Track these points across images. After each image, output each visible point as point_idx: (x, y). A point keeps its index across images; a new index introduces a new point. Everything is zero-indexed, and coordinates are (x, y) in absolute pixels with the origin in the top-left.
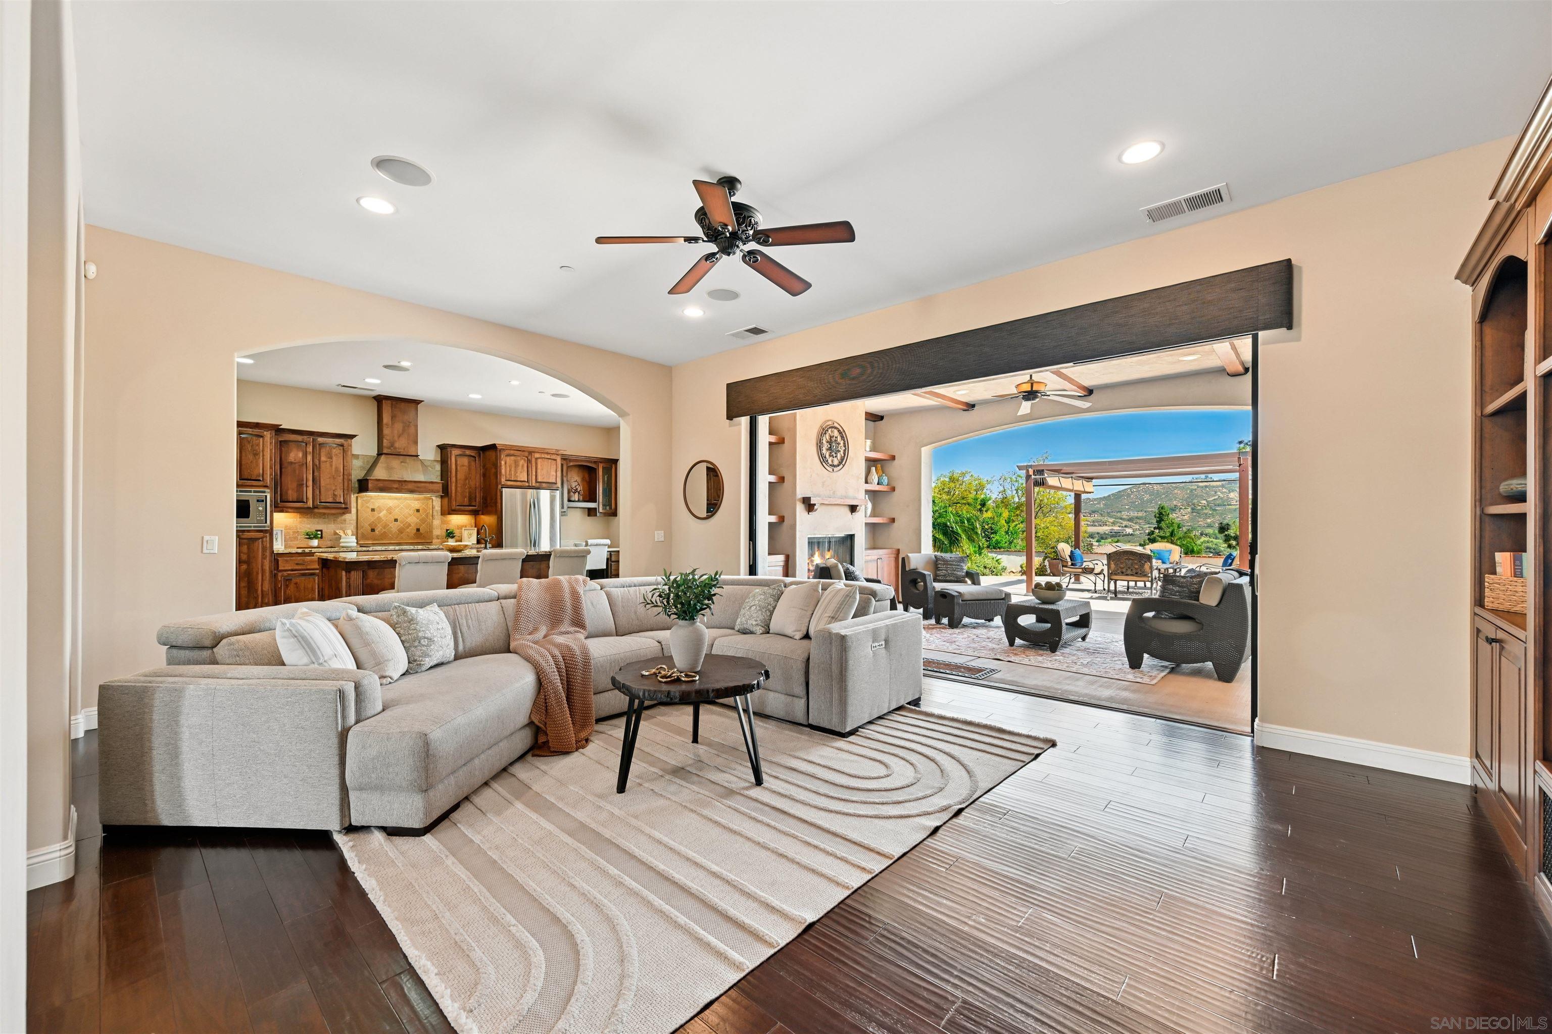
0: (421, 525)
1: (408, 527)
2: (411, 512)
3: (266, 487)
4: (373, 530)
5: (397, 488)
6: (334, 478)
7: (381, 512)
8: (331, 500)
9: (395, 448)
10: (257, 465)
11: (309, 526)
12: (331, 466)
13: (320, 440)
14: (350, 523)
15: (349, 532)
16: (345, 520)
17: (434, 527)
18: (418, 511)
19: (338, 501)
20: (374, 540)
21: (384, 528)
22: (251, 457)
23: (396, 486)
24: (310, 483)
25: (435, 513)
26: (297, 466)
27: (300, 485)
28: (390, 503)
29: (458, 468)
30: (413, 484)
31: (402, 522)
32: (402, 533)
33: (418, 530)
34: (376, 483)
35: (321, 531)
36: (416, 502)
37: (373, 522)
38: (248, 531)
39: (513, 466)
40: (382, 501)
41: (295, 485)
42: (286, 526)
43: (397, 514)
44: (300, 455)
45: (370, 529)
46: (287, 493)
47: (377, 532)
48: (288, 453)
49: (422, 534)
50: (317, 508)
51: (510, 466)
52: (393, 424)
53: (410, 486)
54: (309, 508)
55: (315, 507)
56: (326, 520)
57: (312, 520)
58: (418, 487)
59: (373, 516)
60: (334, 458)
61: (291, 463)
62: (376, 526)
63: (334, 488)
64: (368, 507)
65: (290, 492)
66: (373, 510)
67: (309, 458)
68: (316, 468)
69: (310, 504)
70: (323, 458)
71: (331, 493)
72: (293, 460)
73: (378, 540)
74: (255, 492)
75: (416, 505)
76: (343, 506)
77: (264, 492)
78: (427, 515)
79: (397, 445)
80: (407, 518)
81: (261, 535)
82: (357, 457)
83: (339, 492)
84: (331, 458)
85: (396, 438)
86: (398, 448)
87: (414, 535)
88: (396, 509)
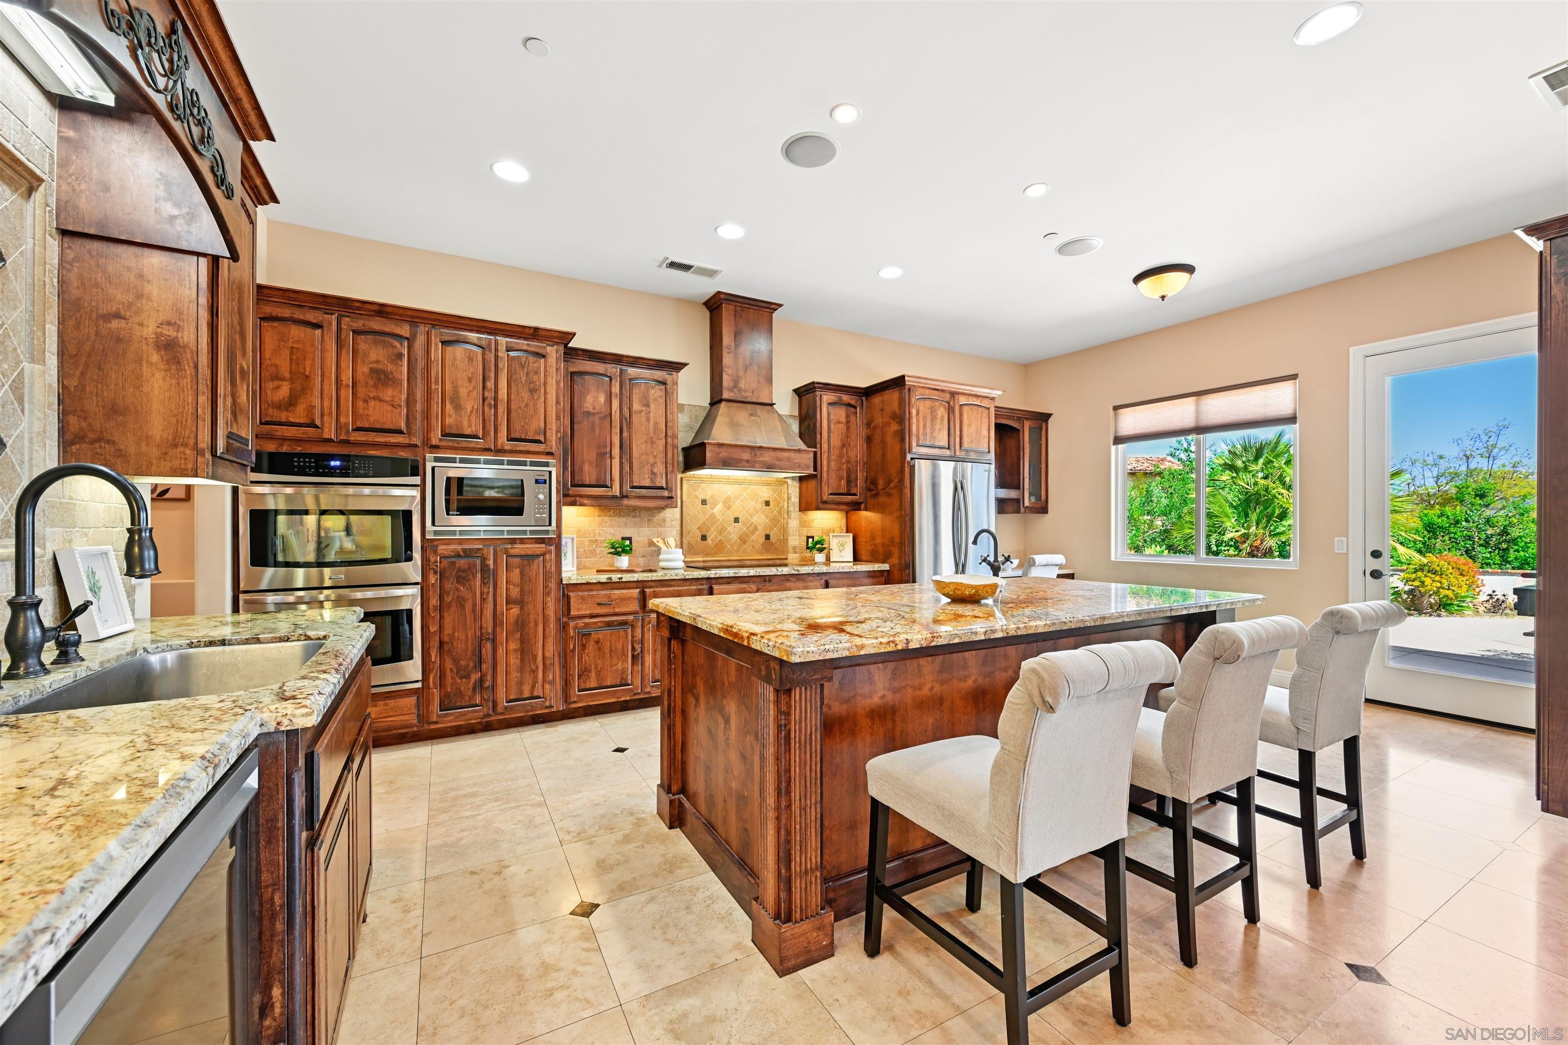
0: (771, 529)
1: (753, 533)
2: (760, 505)
3: (550, 454)
4: (704, 538)
5: (747, 461)
6: (653, 443)
7: (715, 505)
8: (647, 483)
9: (740, 390)
10: (536, 411)
11: (611, 530)
12: (648, 420)
13: (632, 371)
14: (672, 526)
15: (672, 541)
16: (664, 521)
17: (790, 531)
18: (767, 503)
19: (658, 484)
20: (707, 555)
21: (720, 534)
22: (525, 395)
23: (746, 456)
24: (616, 451)
25: (791, 509)
26: (596, 419)
27: (603, 455)
28: (729, 490)
29: (832, 426)
30: (772, 453)
31: (745, 524)
32: (745, 543)
33: (767, 537)
34: (717, 450)
35: (630, 539)
36: (765, 488)
37: (704, 523)
38: (522, 541)
39: (929, 417)
40: (717, 487)
41: (593, 455)
42: (579, 531)
43: (737, 510)
44: (602, 398)
45: (699, 535)
46: (581, 469)
47: (709, 539)
48: (583, 396)
49: (772, 544)
50: (627, 497)
51: (924, 418)
52: (737, 346)
53: (767, 457)
54: (614, 497)
55: (623, 496)
56: (637, 520)
57: (617, 519)
58: (779, 459)
59: (704, 513)
60: (652, 406)
61: (588, 414)
62: (708, 530)
63: (652, 461)
64: (697, 498)
65: (586, 467)
66: (704, 502)
67: (615, 404)
68: (626, 423)
69: (616, 491)
70: (636, 406)
71: (647, 469)
72: (591, 409)
73: (712, 555)
74: (533, 464)
75: (765, 493)
76: (666, 494)
77: (547, 464)
78: (780, 513)
79: (742, 384)
80: (751, 516)
81: (539, 548)
82: (681, 407)
83: (660, 469)
84: (648, 405)
85: (741, 373)
86: (745, 391)
87: (763, 545)
88: (736, 498)
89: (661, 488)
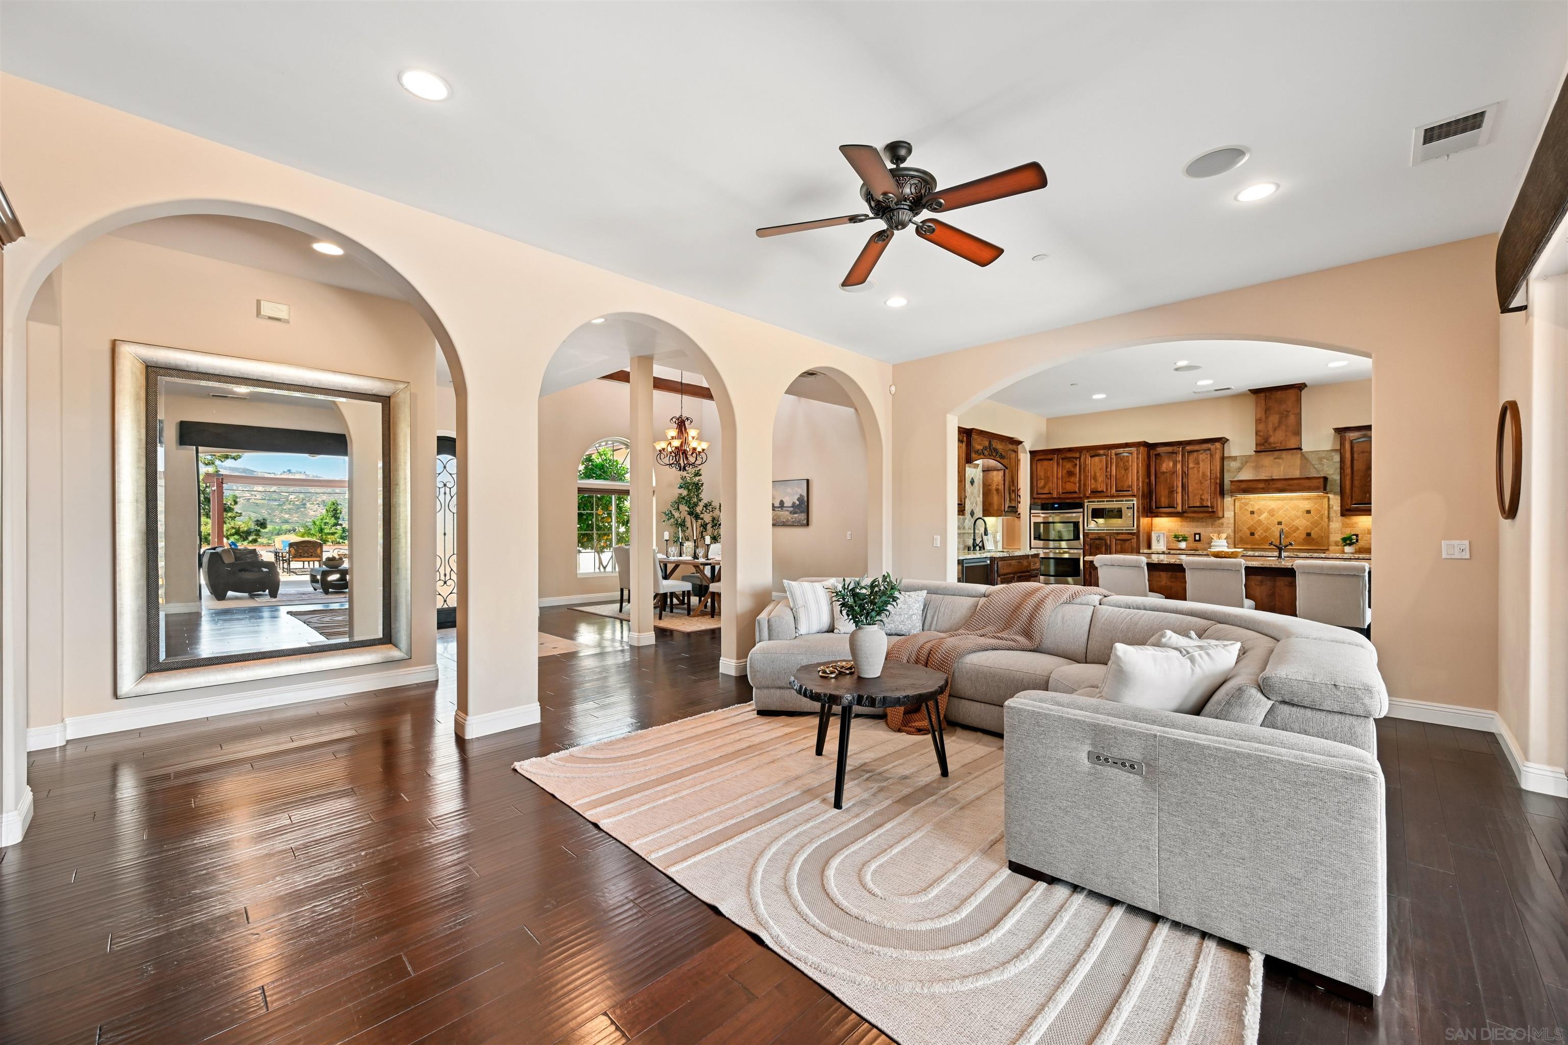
0: (1312, 529)
1: (1295, 531)
2: (1300, 514)
3: (1134, 496)
4: (1252, 534)
5: (1262, 488)
6: (1201, 483)
7: (1262, 515)
8: (1198, 504)
9: (1270, 444)
10: (1127, 478)
11: (1188, 529)
12: (1198, 471)
13: (1188, 448)
14: (1226, 528)
15: (1224, 536)
16: (1222, 524)
17: (1332, 530)
18: (1308, 512)
19: (1205, 505)
20: (1255, 544)
21: (1266, 532)
22: (1123, 472)
23: (1261, 485)
24: (1180, 489)
25: (1332, 514)
26: (1168, 475)
27: (1172, 492)
28: (1273, 505)
29: (1356, 456)
30: (1284, 482)
31: (1286, 525)
32: (1287, 538)
33: (1309, 534)
34: (1239, 484)
35: (1199, 534)
36: (1306, 502)
37: (1252, 525)
38: (1122, 534)
40: (1263, 503)
41: (1166, 492)
42: (1169, 530)
43: (1281, 516)
44: (1171, 464)
45: (1248, 532)
46: (1160, 500)
47: (1256, 536)
48: (1161, 464)
49: (1313, 539)
50: (1185, 512)
52: (1266, 418)
53: (1279, 485)
54: (1179, 513)
56: (1204, 524)
57: (1191, 523)
59: (1252, 519)
60: (1201, 464)
61: (1164, 473)
62: (1256, 529)
63: (1201, 493)
64: (1247, 510)
65: (1163, 499)
66: (1252, 513)
67: (1179, 466)
68: (1185, 475)
69: (1179, 509)
70: (1191, 465)
71: (1198, 497)
72: (1165, 470)
73: (1259, 545)
74: (1126, 501)
75: (1307, 505)
76: (1210, 510)
77: (1133, 501)
78: (1321, 517)
79: (1272, 440)
80: (1294, 520)
81: (1130, 537)
82: (1234, 458)
83: (1207, 496)
84: (1198, 464)
85: (1271, 433)
86: (1274, 443)
87: (1304, 540)
88: (1279, 509)
89: (1208, 507)
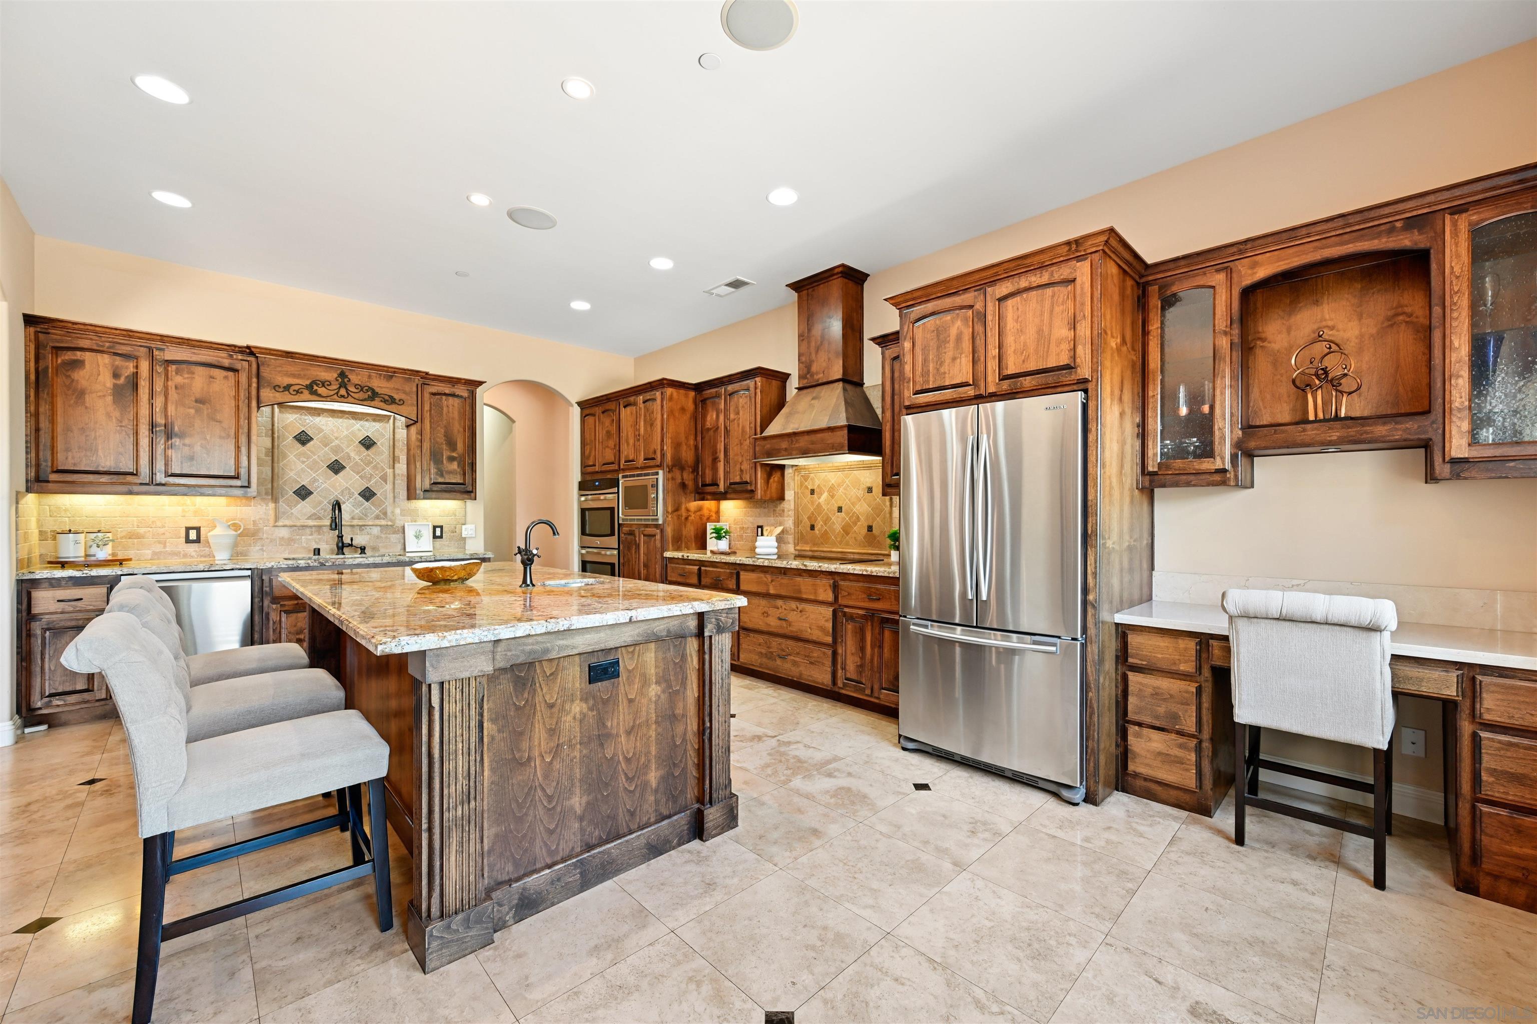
0: (874, 519)
1: (855, 524)
2: (861, 493)
3: (659, 466)
4: (812, 527)
6: (741, 444)
7: (822, 494)
8: (738, 479)
11: (751, 519)
12: (738, 425)
14: (789, 516)
16: (783, 511)
18: (870, 490)
20: (814, 544)
21: (825, 524)
24: (722, 456)
26: (712, 432)
27: (715, 459)
28: (834, 478)
31: (847, 513)
32: (847, 534)
33: (870, 528)
36: (867, 473)
37: (812, 513)
39: (933, 344)
40: (822, 475)
41: (711, 460)
42: (735, 520)
43: (842, 497)
44: (715, 415)
45: (809, 524)
46: (705, 473)
47: (817, 530)
48: (706, 416)
49: (875, 537)
51: (925, 349)
54: (721, 493)
56: (766, 510)
57: (754, 510)
59: (813, 503)
60: (741, 413)
61: (709, 429)
62: (816, 520)
63: (740, 460)
64: (808, 488)
65: (707, 471)
66: (812, 492)
67: (722, 417)
68: (727, 431)
69: (722, 487)
70: (732, 416)
71: (738, 466)
72: (710, 425)
73: (819, 545)
75: (867, 478)
78: (883, 500)
79: (815, 367)
80: (854, 504)
83: (746, 466)
84: (738, 413)
86: (817, 373)
87: (865, 538)
88: (839, 485)
89: (747, 483)
